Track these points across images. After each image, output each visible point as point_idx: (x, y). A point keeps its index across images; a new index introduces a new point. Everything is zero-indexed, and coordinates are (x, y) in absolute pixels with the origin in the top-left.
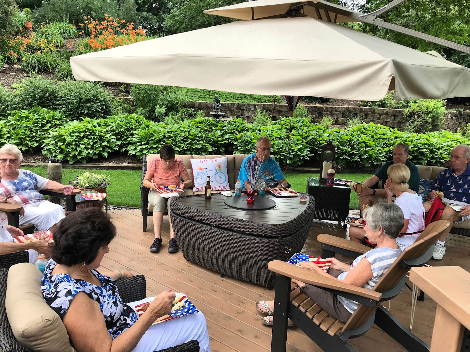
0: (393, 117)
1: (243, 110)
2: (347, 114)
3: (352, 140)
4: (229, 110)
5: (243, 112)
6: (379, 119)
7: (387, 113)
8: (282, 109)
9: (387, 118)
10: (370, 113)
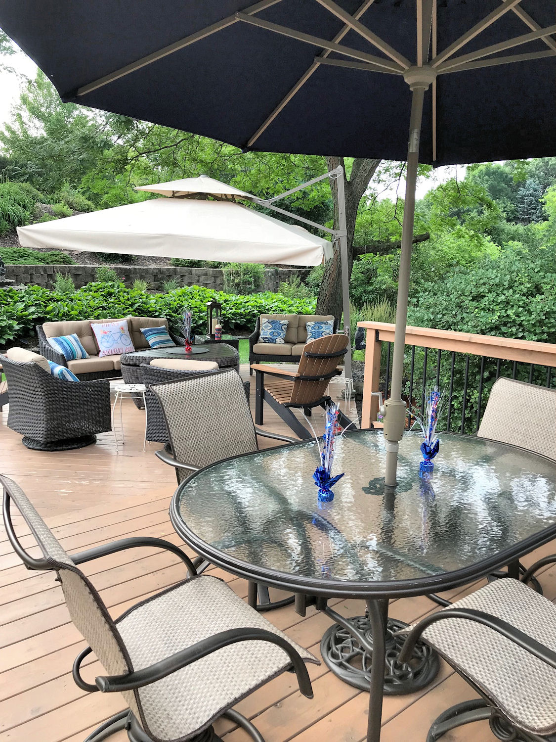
0: (213, 278)
1: (31, 275)
2: (160, 276)
3: (183, 306)
4: (15, 275)
5: (32, 278)
6: (198, 282)
7: (206, 274)
8: (80, 273)
9: (207, 280)
10: (187, 274)
